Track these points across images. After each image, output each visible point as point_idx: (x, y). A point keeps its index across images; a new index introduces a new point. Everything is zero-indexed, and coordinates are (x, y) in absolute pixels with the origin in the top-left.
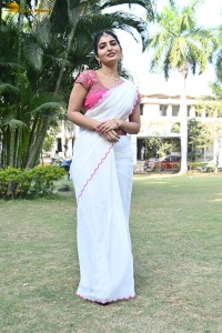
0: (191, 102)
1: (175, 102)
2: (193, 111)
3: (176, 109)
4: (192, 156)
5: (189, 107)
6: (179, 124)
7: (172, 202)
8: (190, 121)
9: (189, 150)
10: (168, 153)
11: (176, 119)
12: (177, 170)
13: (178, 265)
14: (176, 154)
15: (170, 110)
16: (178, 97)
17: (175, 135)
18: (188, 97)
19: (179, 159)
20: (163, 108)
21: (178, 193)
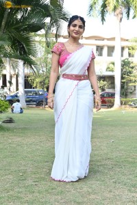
0: (125, 44)
1: (111, 43)
2: (126, 52)
3: (111, 50)
4: (125, 93)
5: (123, 49)
6: (113, 64)
7: (106, 133)
8: (124, 61)
9: (122, 87)
10: (103, 90)
11: (111, 59)
12: (111, 105)
13: (110, 191)
14: (110, 91)
15: (105, 51)
16: (113, 39)
17: (110, 73)
18: (122, 39)
19: (113, 95)
20: (100, 49)
21: (112, 125)
